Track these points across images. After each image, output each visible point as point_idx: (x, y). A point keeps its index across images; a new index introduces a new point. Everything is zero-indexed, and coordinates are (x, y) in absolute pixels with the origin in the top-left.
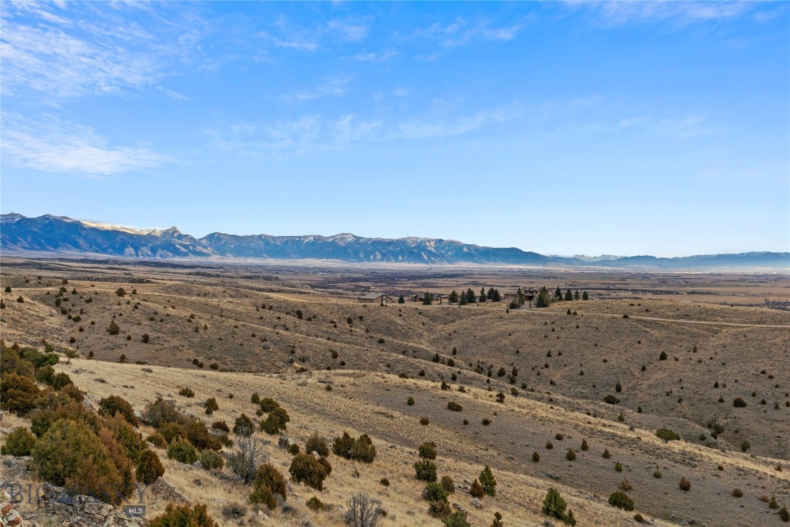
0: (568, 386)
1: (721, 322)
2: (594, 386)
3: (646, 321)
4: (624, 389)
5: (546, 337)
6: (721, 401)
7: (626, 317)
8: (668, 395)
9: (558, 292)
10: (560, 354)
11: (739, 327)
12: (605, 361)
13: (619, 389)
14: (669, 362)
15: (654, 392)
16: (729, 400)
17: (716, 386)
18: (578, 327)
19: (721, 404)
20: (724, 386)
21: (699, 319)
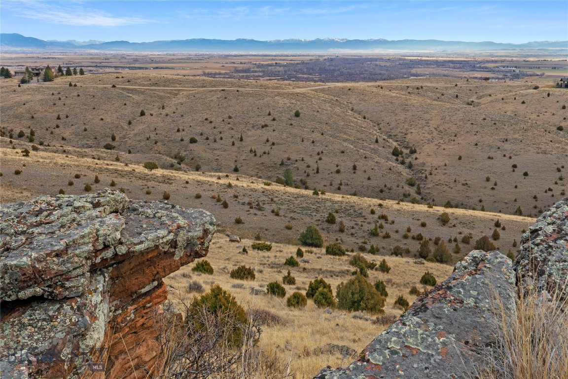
0: (76, 140)
1: (178, 87)
2: (96, 138)
3: (128, 89)
4: (117, 139)
5: (55, 104)
6: (182, 140)
7: (114, 86)
8: (148, 139)
9: (60, 70)
10: (67, 117)
11: (190, 90)
12: (102, 119)
13: (114, 139)
14: (147, 118)
15: (138, 138)
16: (187, 140)
17: (178, 130)
18: (79, 96)
19: (182, 142)
20: (183, 130)
21: (164, 86)
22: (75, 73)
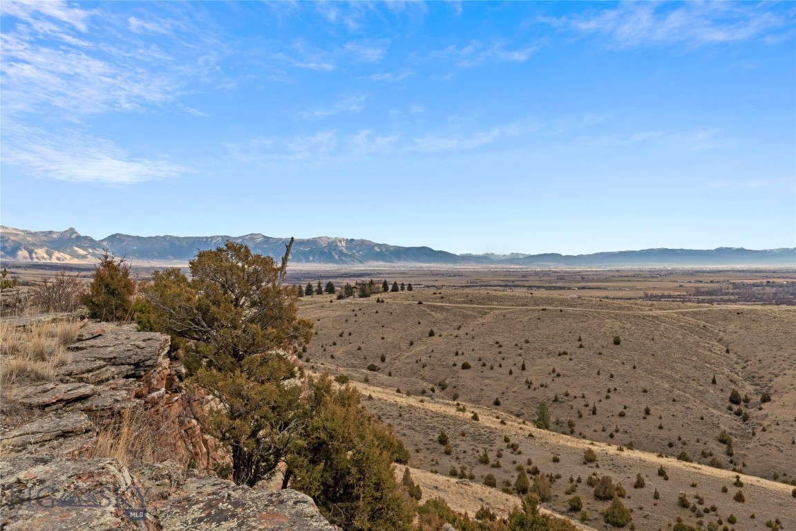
0: (344, 358)
1: (496, 305)
2: (365, 358)
3: (434, 306)
4: (387, 360)
5: (347, 321)
6: (455, 365)
7: (420, 303)
8: (417, 362)
9: (385, 285)
10: (350, 334)
11: (505, 309)
12: (383, 338)
13: (383, 360)
14: (435, 338)
15: (408, 360)
16: (460, 364)
17: (457, 354)
18: (377, 312)
19: (454, 368)
20: (463, 354)
21: (480, 303)
22: (403, 289)
